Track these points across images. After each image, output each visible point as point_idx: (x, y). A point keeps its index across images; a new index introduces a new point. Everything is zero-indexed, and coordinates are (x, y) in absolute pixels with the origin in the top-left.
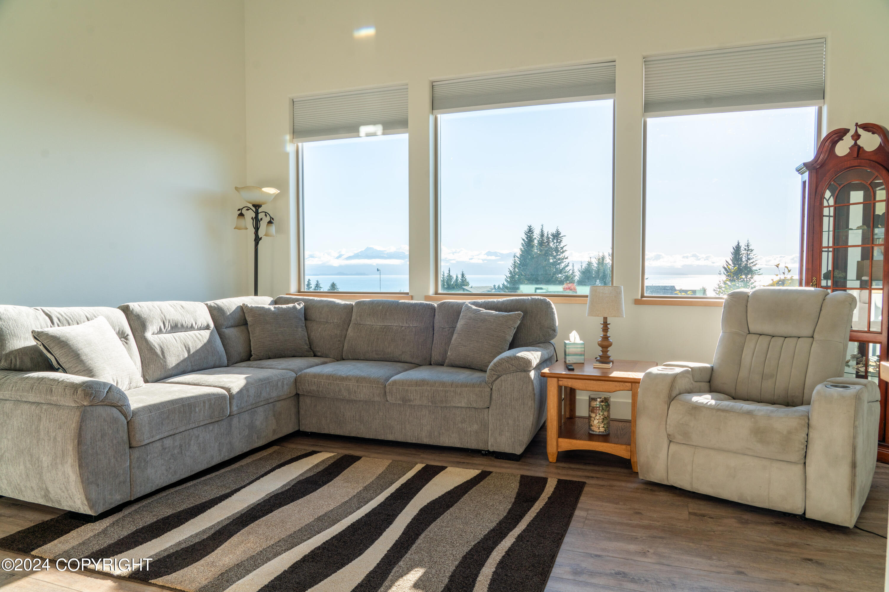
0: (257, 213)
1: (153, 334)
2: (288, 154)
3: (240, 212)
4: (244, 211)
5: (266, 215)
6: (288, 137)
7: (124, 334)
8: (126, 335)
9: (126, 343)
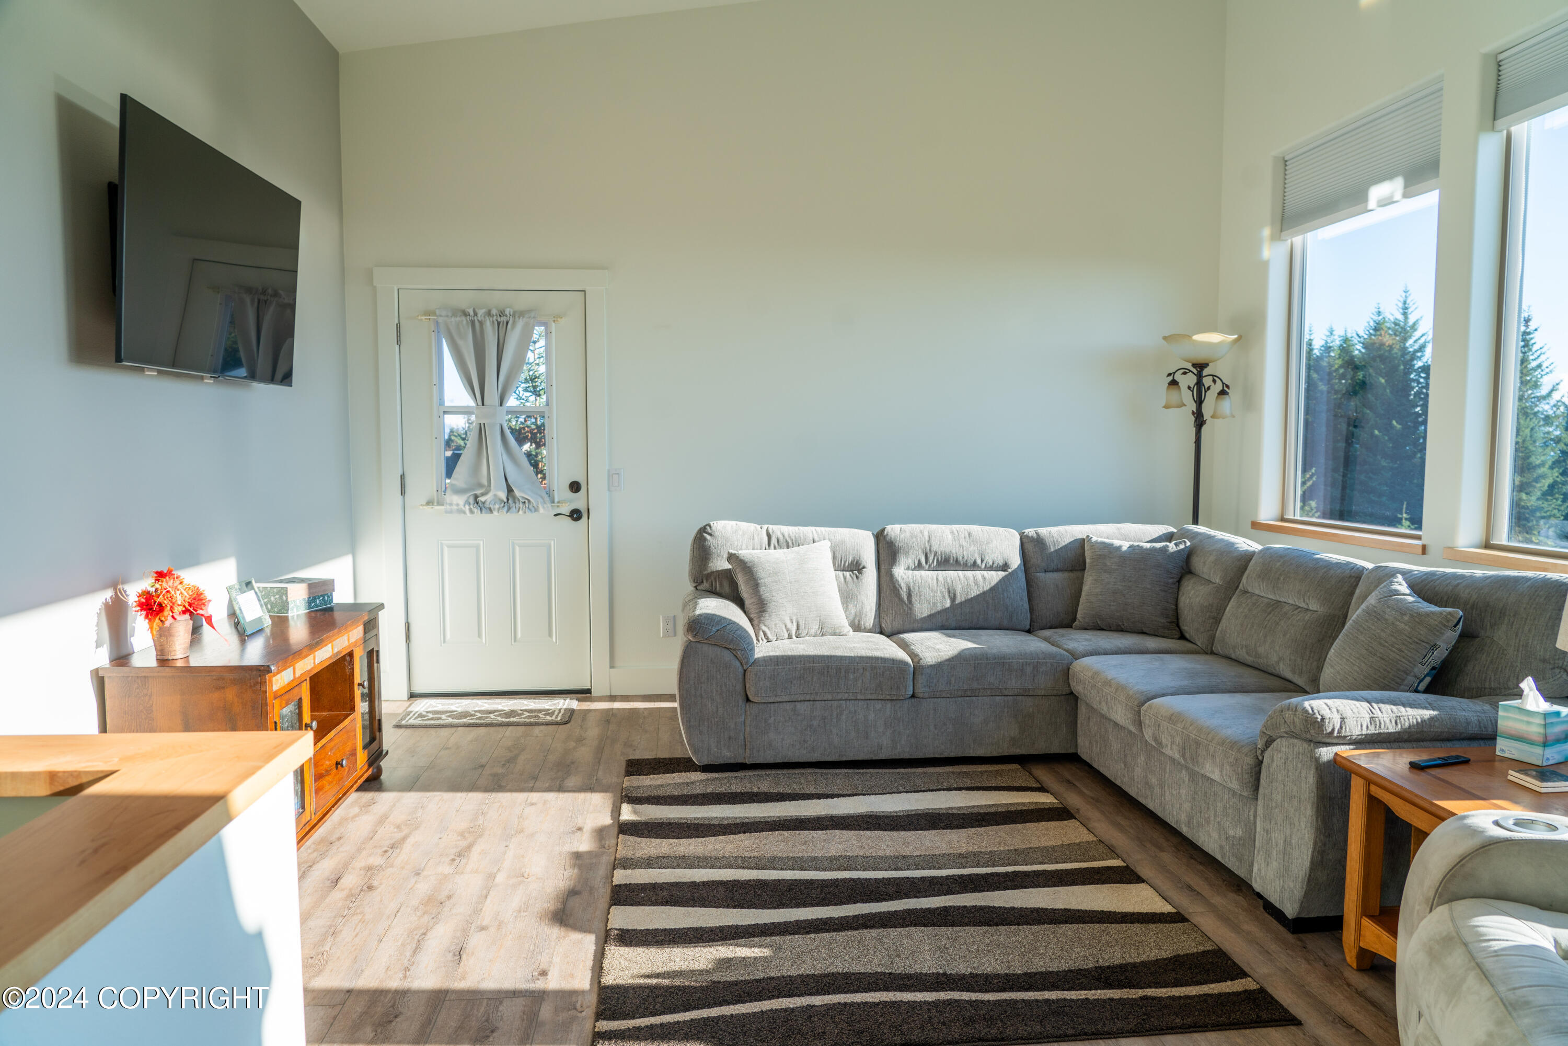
0: (1200, 377)
1: (908, 569)
2: (1265, 265)
3: (1171, 378)
4: (1178, 377)
5: (1214, 381)
6: (1266, 232)
7: (860, 565)
8: (861, 567)
9: (857, 577)
